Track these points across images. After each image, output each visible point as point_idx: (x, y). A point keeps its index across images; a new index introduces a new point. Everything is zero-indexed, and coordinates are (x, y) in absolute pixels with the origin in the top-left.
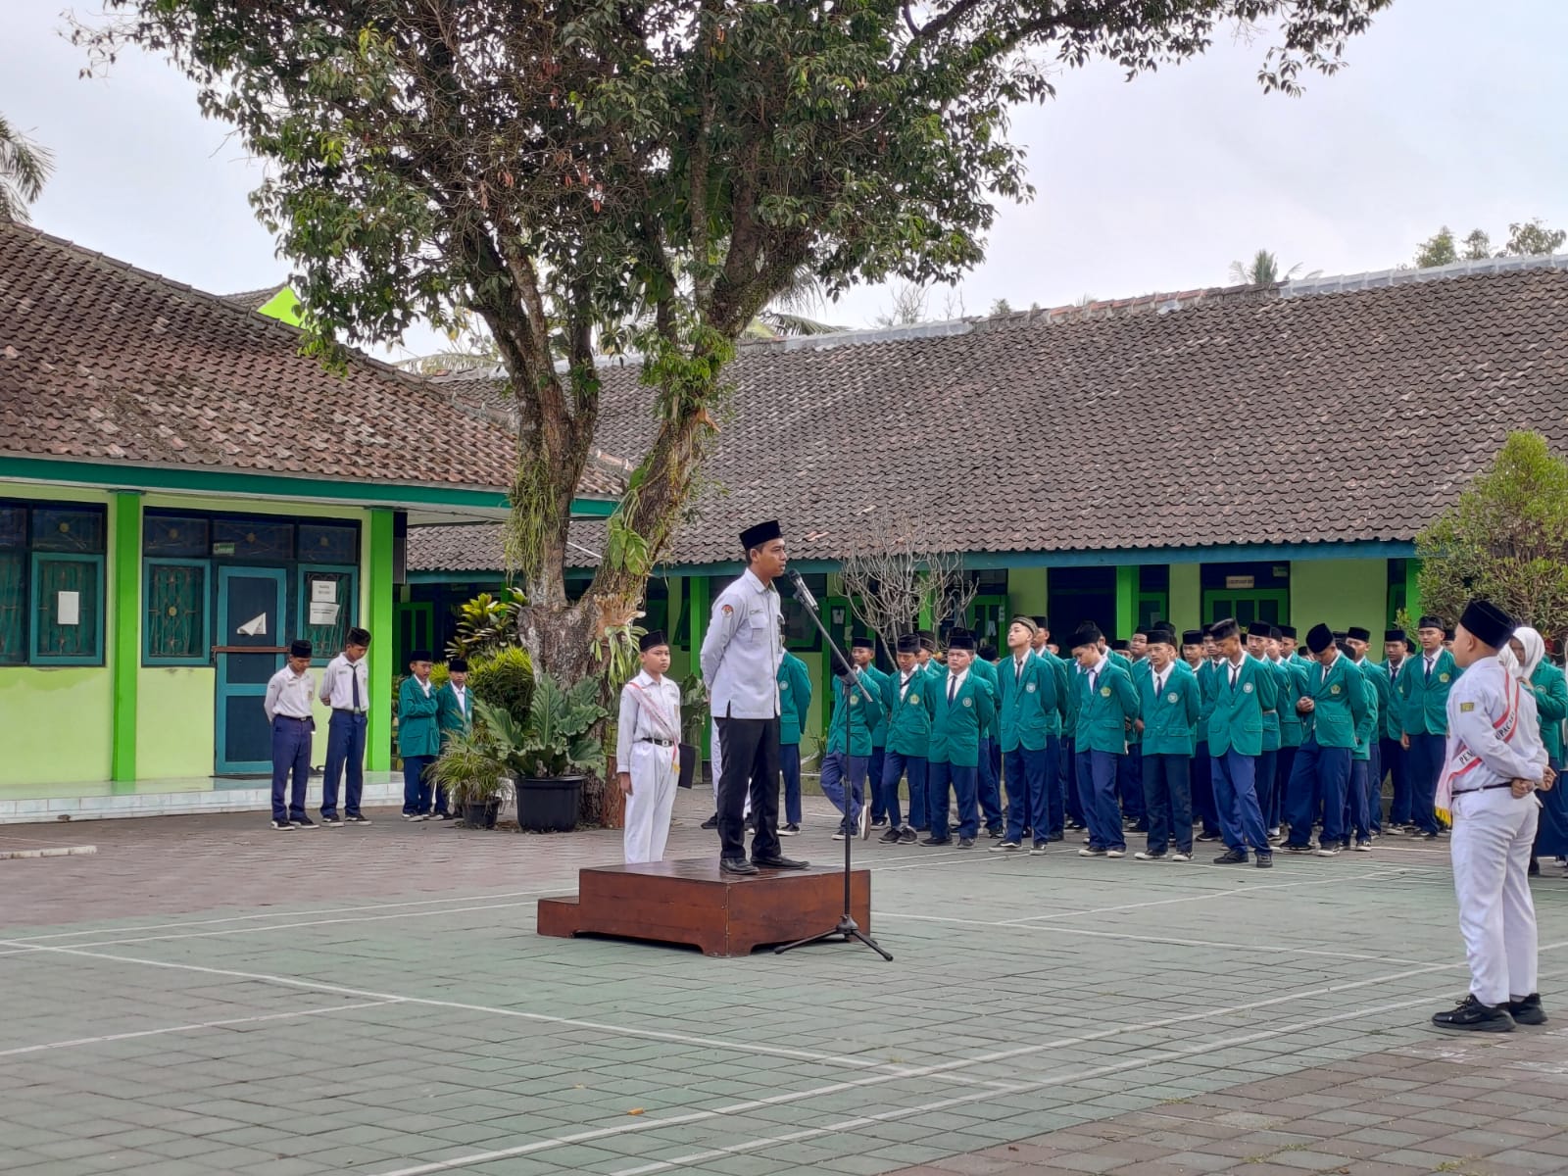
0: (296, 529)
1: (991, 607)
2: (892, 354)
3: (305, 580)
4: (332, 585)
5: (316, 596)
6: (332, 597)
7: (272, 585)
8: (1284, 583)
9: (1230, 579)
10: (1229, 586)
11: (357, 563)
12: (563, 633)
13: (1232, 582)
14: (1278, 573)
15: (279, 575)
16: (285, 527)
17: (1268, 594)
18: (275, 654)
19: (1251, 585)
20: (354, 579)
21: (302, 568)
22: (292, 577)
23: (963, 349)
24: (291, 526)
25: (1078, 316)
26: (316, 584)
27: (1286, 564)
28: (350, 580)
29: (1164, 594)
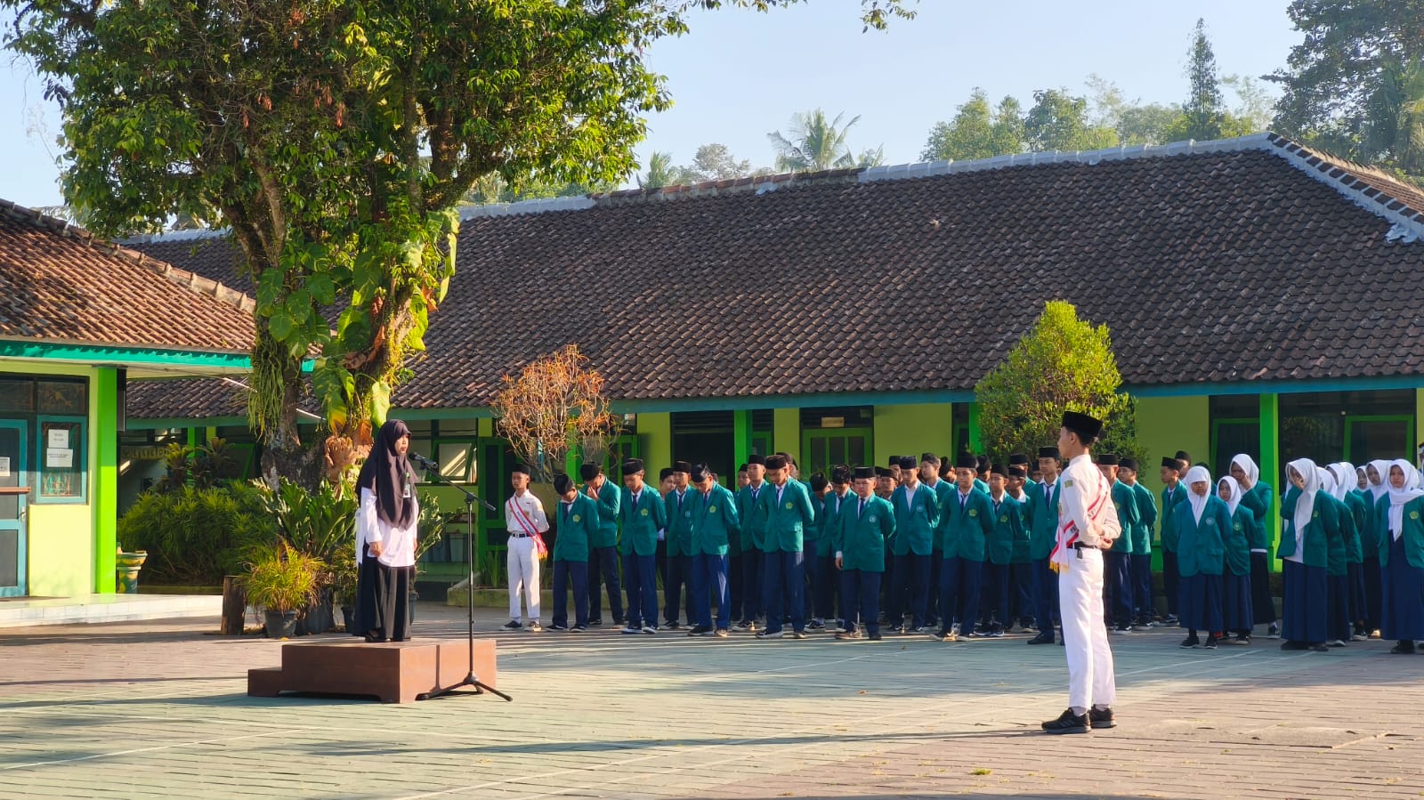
0: (36, 385)
1: (624, 445)
2: (526, 226)
3: (43, 427)
4: (65, 433)
5: (51, 442)
6: (66, 443)
7: (15, 433)
8: (869, 423)
9: (824, 419)
10: (823, 425)
11: (86, 414)
12: (299, 472)
13: (827, 422)
14: (864, 415)
15: (21, 425)
16: (25, 383)
17: (856, 432)
18: (17, 493)
19: (842, 425)
20: (84, 428)
21: (40, 419)
22: (32, 426)
23: (590, 222)
24: (31, 382)
25: (687, 194)
26: (52, 432)
27: (870, 409)
28: (79, 428)
29: (769, 433)
